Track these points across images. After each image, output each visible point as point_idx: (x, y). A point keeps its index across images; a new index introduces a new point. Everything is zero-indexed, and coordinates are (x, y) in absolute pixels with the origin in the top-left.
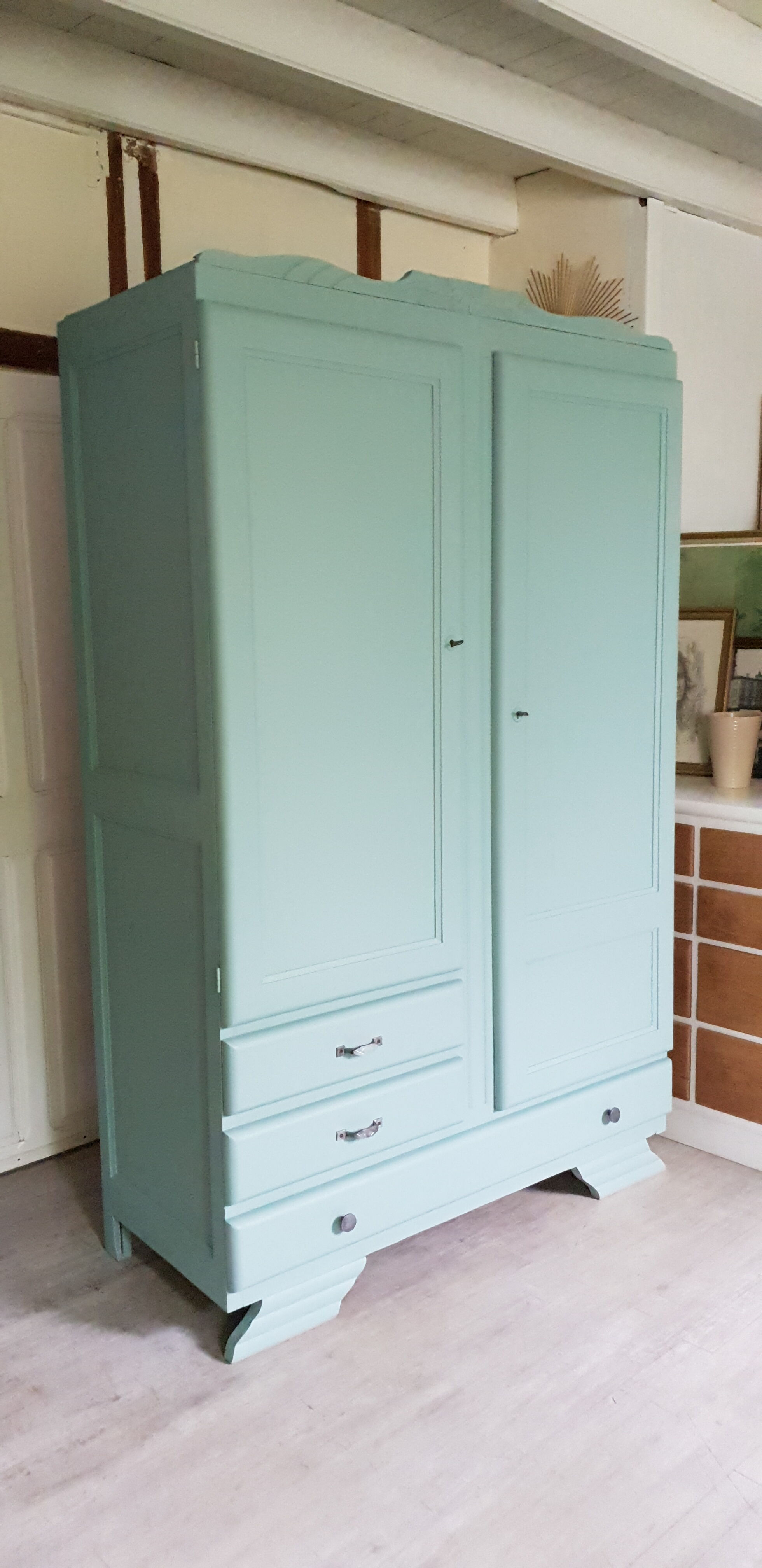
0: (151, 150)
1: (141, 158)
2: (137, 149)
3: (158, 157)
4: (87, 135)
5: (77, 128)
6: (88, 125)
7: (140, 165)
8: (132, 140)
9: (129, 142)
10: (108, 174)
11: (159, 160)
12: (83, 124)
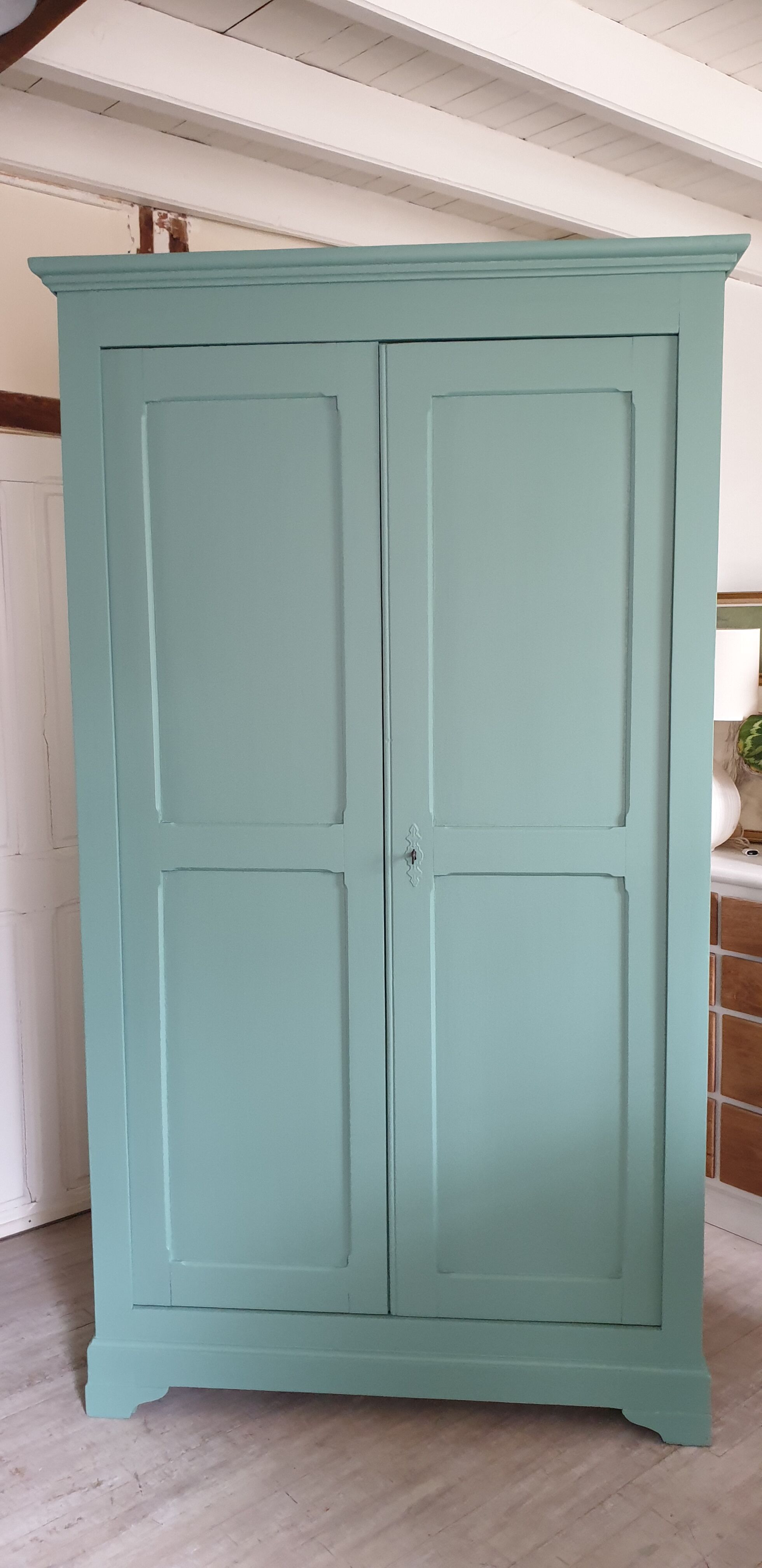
0: (182, 222)
1: (172, 230)
2: (169, 221)
3: (188, 228)
4: (118, 209)
5: (109, 203)
6: (120, 200)
7: (171, 236)
8: (164, 214)
9: (160, 215)
10: (138, 245)
11: (190, 231)
12: (115, 200)
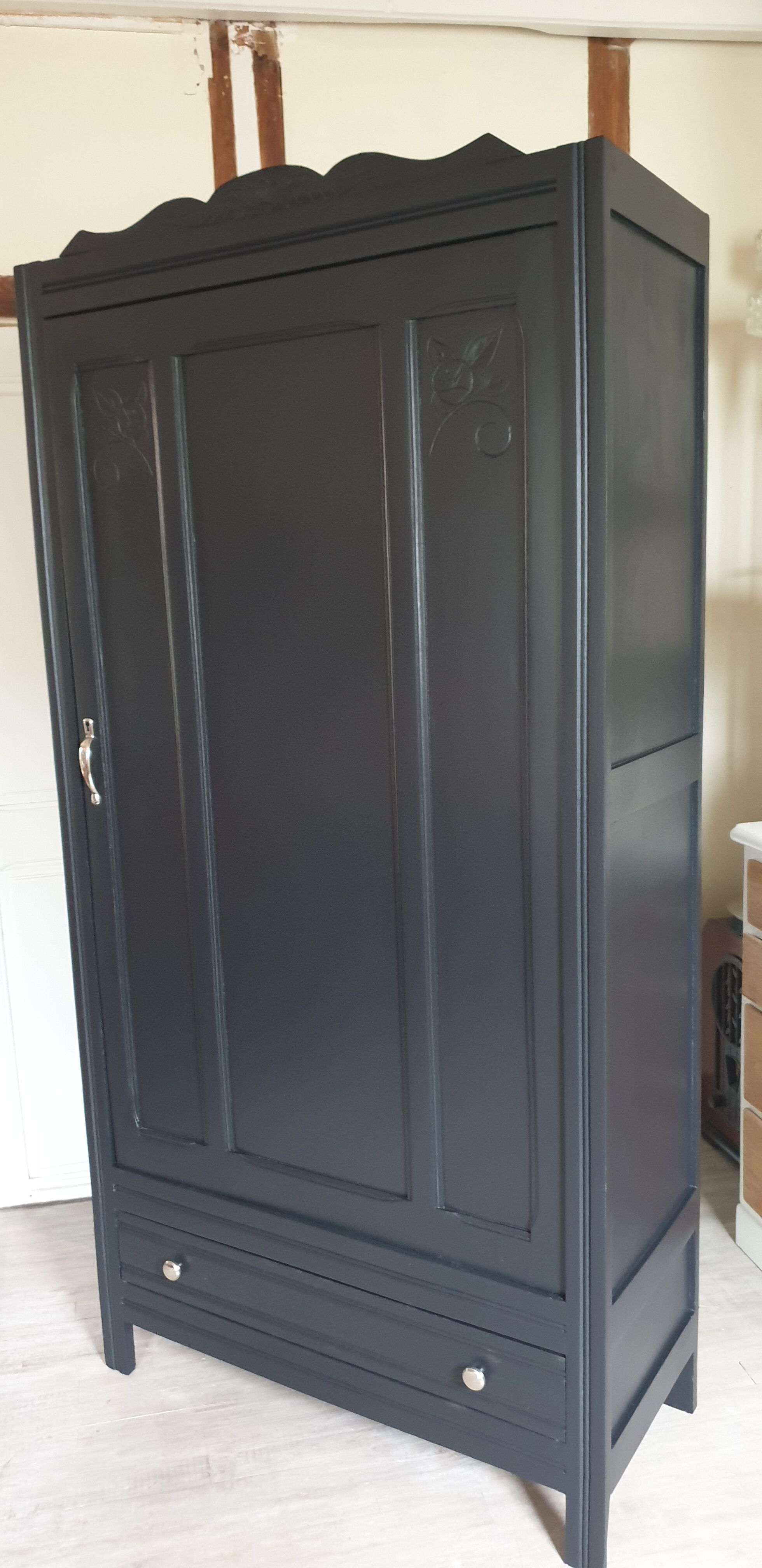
1: (256, 46)
2: (250, 36)
3: (280, 40)
4: (180, 32)
5: (165, 26)
6: (180, 19)
7: (255, 54)
8: (244, 26)
9: (238, 29)
10: (210, 75)
11: (282, 44)
12: (173, 20)
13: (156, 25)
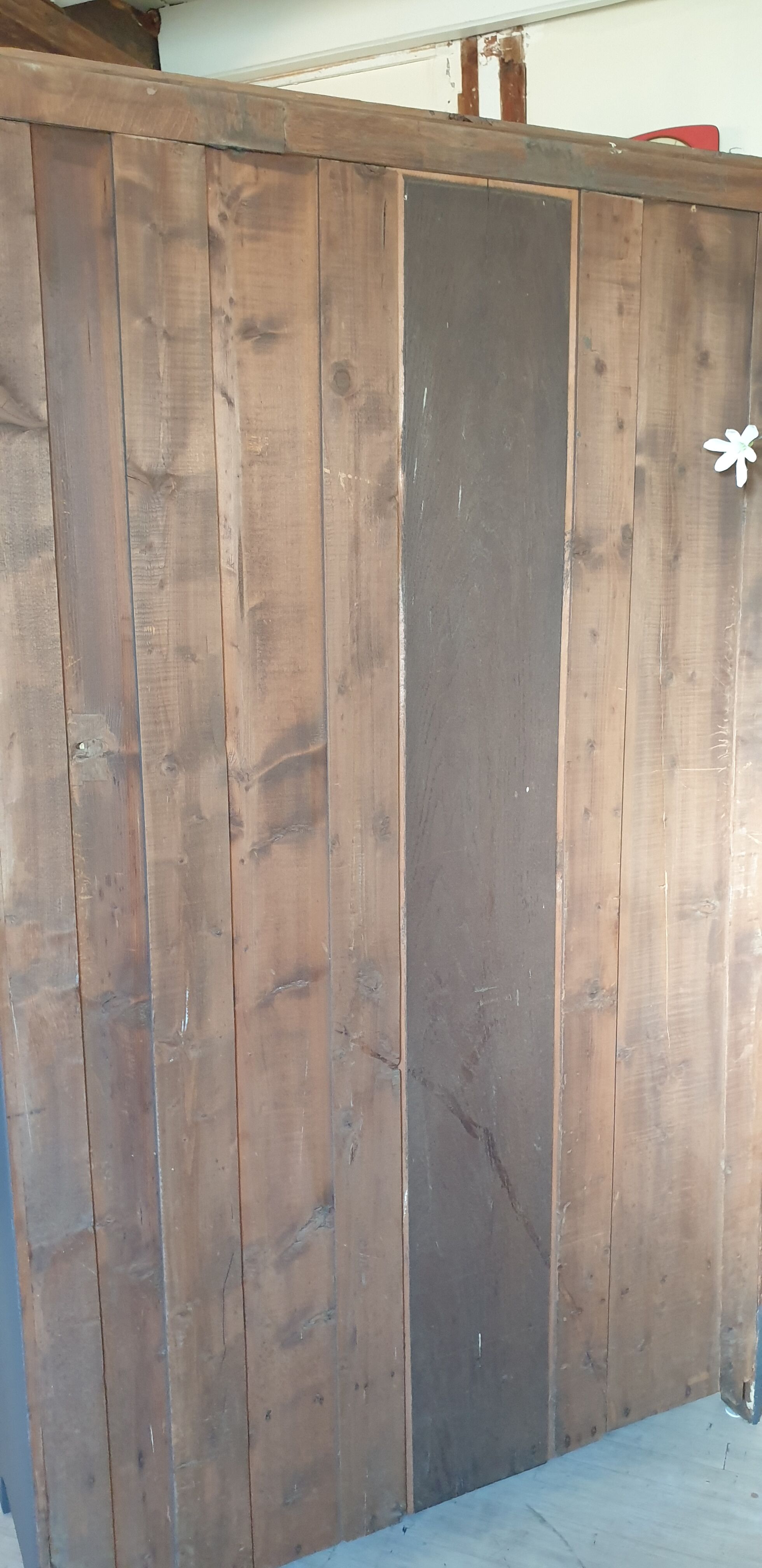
0: (517, 39)
1: (503, 53)
2: (498, 45)
3: (526, 41)
4: (435, 56)
5: (420, 54)
6: (433, 44)
7: (502, 61)
8: (492, 37)
9: (487, 41)
10: (460, 91)
11: (528, 45)
12: (428, 47)
13: (412, 56)
